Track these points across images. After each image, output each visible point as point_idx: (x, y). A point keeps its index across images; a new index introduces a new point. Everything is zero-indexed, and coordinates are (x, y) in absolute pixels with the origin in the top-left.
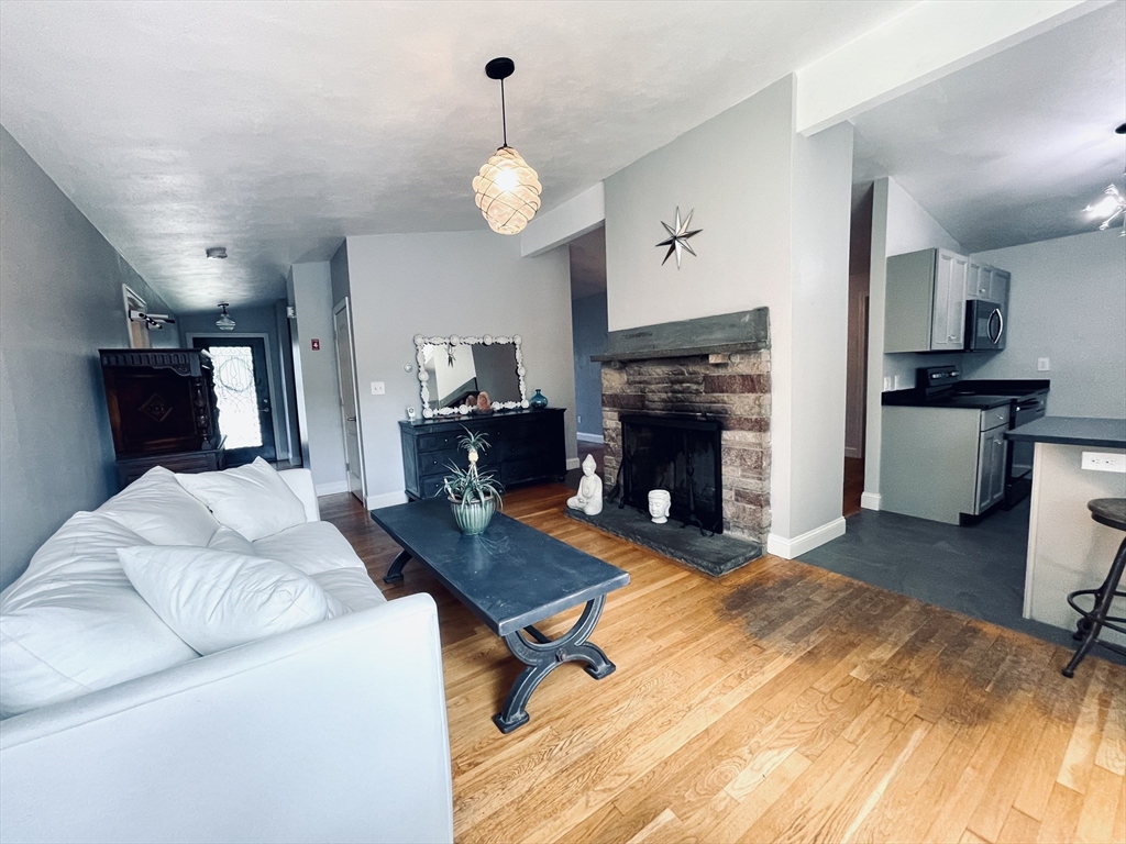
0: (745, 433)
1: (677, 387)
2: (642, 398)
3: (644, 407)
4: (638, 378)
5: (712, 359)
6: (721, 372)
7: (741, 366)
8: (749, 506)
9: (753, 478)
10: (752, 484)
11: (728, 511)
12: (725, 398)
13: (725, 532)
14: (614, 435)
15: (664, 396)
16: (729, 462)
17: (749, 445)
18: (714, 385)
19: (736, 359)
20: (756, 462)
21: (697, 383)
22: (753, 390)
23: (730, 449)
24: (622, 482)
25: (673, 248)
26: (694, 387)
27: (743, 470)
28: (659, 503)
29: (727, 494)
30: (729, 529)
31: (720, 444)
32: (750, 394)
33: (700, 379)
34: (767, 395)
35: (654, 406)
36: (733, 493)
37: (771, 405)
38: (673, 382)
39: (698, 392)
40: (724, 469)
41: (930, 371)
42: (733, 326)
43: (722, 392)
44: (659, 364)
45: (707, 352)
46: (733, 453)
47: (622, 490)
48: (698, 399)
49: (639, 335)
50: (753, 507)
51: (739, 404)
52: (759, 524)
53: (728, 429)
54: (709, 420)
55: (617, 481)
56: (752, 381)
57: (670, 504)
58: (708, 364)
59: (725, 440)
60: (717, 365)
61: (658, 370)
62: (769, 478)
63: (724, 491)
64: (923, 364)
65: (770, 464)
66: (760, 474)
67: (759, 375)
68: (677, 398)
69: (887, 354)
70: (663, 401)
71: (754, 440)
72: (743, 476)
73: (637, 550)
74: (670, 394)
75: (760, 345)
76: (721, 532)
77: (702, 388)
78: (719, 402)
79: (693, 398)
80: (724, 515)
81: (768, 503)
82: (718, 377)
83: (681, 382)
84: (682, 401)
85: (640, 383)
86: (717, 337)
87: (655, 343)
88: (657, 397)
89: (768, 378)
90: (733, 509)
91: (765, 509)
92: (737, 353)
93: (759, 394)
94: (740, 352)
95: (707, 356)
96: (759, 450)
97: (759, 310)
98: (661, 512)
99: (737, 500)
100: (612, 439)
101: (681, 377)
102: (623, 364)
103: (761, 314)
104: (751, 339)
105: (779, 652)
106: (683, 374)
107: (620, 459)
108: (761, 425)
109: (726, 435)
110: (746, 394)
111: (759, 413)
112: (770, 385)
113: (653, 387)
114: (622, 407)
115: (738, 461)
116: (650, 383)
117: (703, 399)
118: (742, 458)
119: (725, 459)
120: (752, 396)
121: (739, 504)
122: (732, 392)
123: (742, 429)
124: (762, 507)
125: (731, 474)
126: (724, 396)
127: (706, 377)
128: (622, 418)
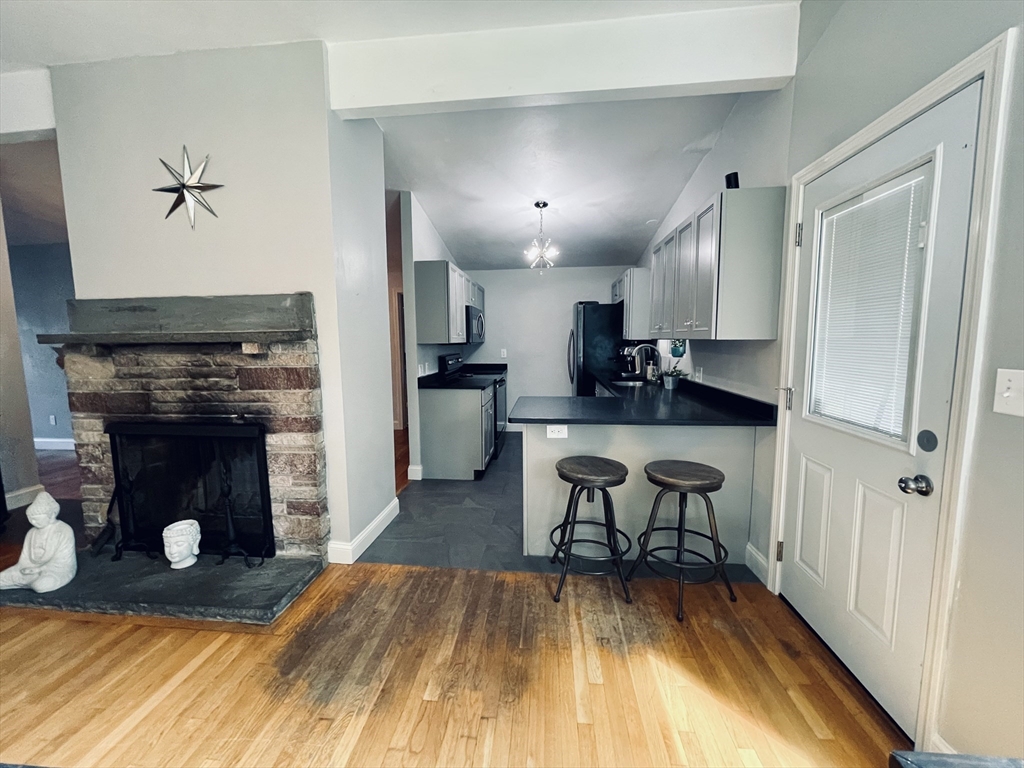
0: (294, 435)
1: (200, 382)
2: (146, 398)
3: (149, 409)
4: (136, 370)
5: (247, 349)
6: (259, 364)
7: (284, 357)
8: (304, 517)
9: (307, 485)
10: (306, 493)
11: (280, 528)
12: (268, 396)
13: (278, 553)
14: (98, 453)
15: (181, 394)
16: (277, 471)
17: (299, 448)
18: (252, 380)
19: (278, 350)
20: (309, 466)
21: (230, 377)
22: (300, 386)
23: (277, 456)
24: (117, 519)
25: (180, 200)
26: (226, 382)
27: (294, 478)
28: (182, 541)
29: (277, 509)
30: (282, 548)
31: (265, 451)
32: (297, 391)
33: (233, 371)
34: (317, 391)
35: (165, 407)
36: (285, 506)
37: (321, 401)
38: (194, 376)
39: (230, 389)
40: (271, 480)
41: (447, 358)
42: (272, 310)
43: (263, 388)
44: (170, 352)
45: (238, 340)
46: (282, 459)
47: (119, 531)
48: (231, 397)
49: (134, 309)
50: (309, 518)
51: (285, 402)
52: (317, 535)
53: (274, 432)
54: (249, 424)
55: (109, 520)
56: (299, 376)
57: (199, 537)
58: (241, 354)
59: (270, 445)
60: (254, 356)
61: (169, 360)
62: (324, 481)
63: (273, 505)
64: (443, 353)
65: (325, 466)
66: (315, 480)
67: (306, 369)
68: (201, 396)
69: (419, 344)
70: (181, 400)
71: (305, 443)
72: (294, 484)
73: (141, 626)
74: (190, 392)
75: (304, 335)
76: (274, 554)
77: (235, 383)
78: (259, 401)
79: (225, 396)
80: (275, 534)
81: (325, 509)
82: (256, 369)
83: (206, 376)
84: (209, 400)
85: (140, 376)
86: (251, 323)
87: (161, 321)
88: (170, 397)
89: (316, 371)
90: (286, 525)
91: (322, 516)
92: (277, 342)
93: (307, 390)
94: (283, 342)
95: (239, 345)
96: (311, 452)
97: (301, 294)
98: (186, 552)
99: (290, 513)
100: (95, 459)
101: (205, 369)
102: (106, 349)
103: (304, 300)
104: (294, 326)
105: (349, 713)
106: (209, 366)
107: (112, 487)
108: (314, 425)
109: (272, 440)
110: (293, 391)
111: (309, 412)
112: (319, 379)
113: (162, 382)
114: (108, 412)
115: (288, 468)
116: (158, 378)
117: (240, 397)
118: (292, 464)
119: (272, 467)
120: (300, 392)
121: (292, 517)
122: (275, 388)
123: (290, 431)
124: (319, 516)
125: (282, 485)
126: (266, 393)
127: (239, 371)
128: (109, 428)
